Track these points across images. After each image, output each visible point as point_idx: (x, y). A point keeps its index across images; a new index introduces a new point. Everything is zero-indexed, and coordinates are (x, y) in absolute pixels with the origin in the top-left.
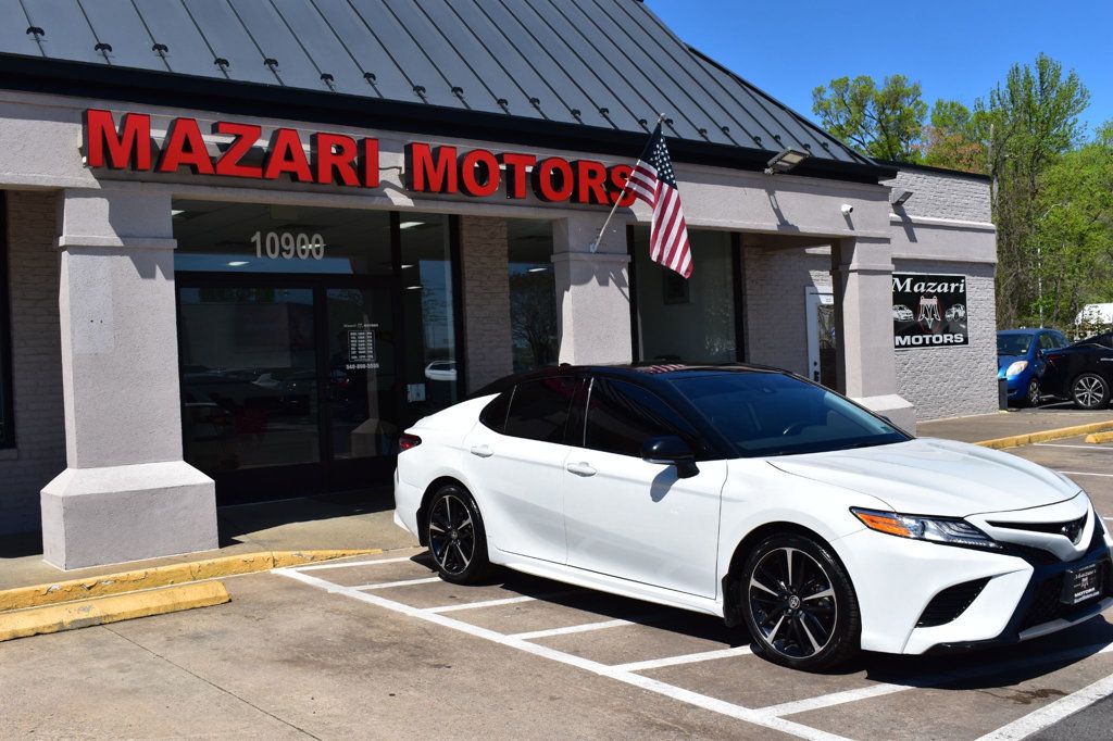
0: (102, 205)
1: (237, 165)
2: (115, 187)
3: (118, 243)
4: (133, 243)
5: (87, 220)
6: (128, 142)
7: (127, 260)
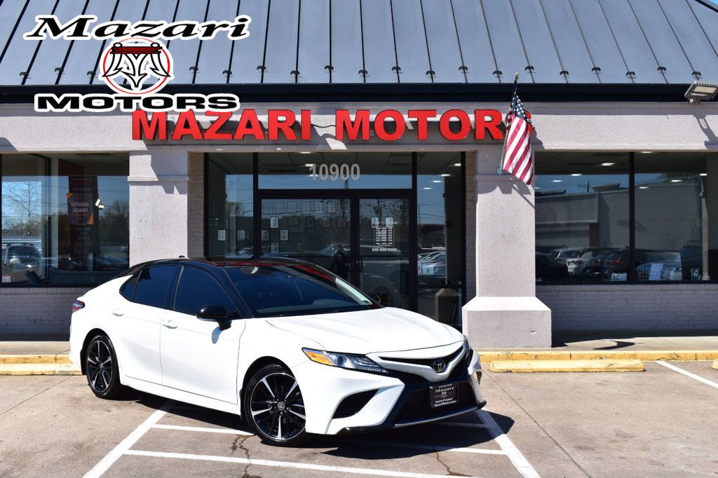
0: (148, 159)
1: (216, 133)
2: (155, 149)
3: (156, 180)
4: (165, 180)
5: (141, 168)
6: (153, 125)
7: (160, 188)
